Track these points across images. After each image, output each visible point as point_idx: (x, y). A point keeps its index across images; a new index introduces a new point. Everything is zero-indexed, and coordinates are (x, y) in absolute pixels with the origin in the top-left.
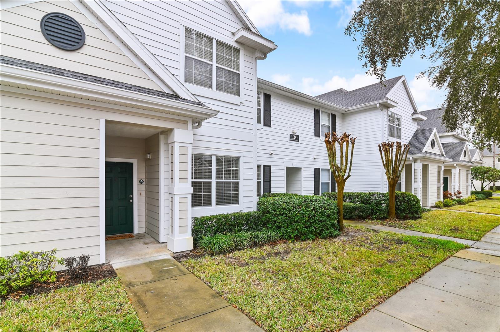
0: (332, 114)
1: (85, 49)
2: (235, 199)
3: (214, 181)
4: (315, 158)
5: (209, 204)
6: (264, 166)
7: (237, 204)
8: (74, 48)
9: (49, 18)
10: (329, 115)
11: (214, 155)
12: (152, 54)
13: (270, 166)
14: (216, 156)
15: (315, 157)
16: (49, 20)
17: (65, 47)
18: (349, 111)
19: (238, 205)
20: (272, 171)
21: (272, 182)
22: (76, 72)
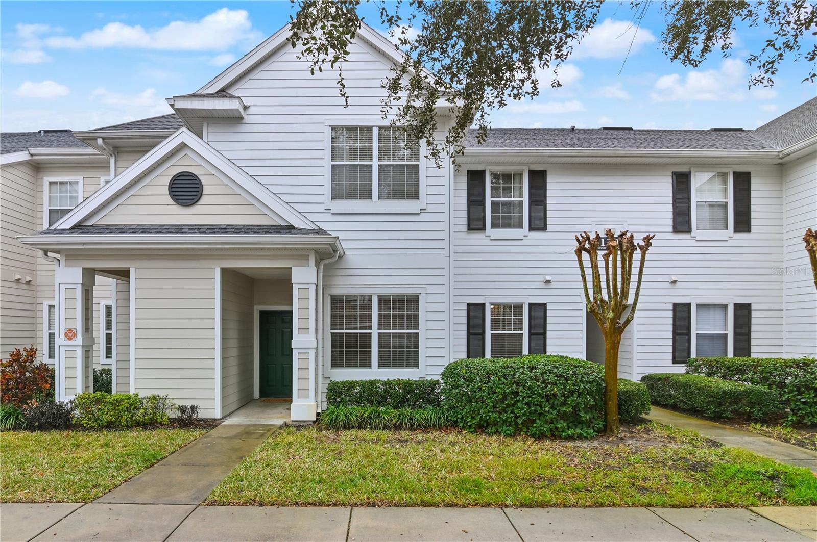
0: (735, 173)
1: (204, 200)
2: (412, 360)
3: (375, 332)
4: (676, 281)
5: (369, 365)
6: (531, 305)
7: (415, 368)
8: (194, 201)
9: (175, 180)
10: (724, 176)
11: (375, 294)
12: (263, 185)
13: (546, 304)
14: (378, 296)
15: (674, 278)
16: (175, 182)
17: (187, 203)
18: (788, 155)
19: (416, 370)
20: (549, 313)
21: (549, 334)
22: (195, 225)
